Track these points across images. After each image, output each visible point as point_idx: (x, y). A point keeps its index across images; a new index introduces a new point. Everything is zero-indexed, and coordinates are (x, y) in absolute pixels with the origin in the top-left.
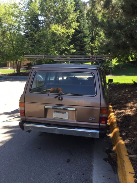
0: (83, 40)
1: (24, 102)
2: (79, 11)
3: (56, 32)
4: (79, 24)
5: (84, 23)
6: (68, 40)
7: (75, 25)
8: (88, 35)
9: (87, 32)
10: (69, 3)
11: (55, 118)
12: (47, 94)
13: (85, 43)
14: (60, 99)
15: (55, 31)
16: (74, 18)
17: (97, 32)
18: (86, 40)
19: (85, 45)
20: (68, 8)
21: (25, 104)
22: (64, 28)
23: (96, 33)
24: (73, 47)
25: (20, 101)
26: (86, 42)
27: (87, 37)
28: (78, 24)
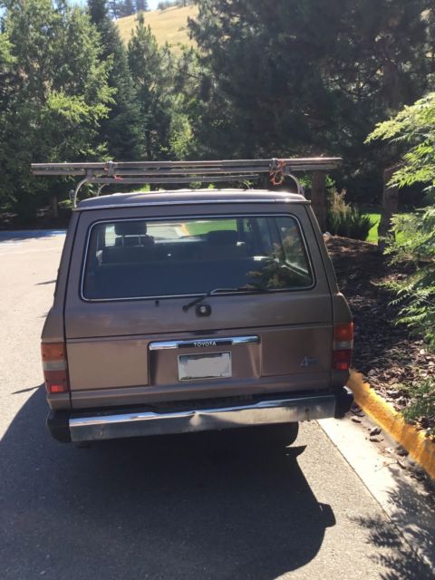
0: (127, 129)
1: (65, 339)
2: (112, 56)
3: (63, 112)
4: (116, 89)
5: (125, 86)
6: (91, 132)
7: (105, 93)
8: (138, 118)
9: (136, 109)
10: (86, 35)
11: (186, 378)
12: (154, 302)
13: (134, 140)
14: (203, 310)
15: (60, 111)
16: (103, 75)
17: (161, 108)
18: (136, 130)
19: (134, 144)
20: (85, 49)
21: (68, 345)
22: (80, 101)
23: (157, 111)
24: (105, 149)
25: (42, 337)
26: (135, 136)
27: (137, 121)
28: (114, 90)
